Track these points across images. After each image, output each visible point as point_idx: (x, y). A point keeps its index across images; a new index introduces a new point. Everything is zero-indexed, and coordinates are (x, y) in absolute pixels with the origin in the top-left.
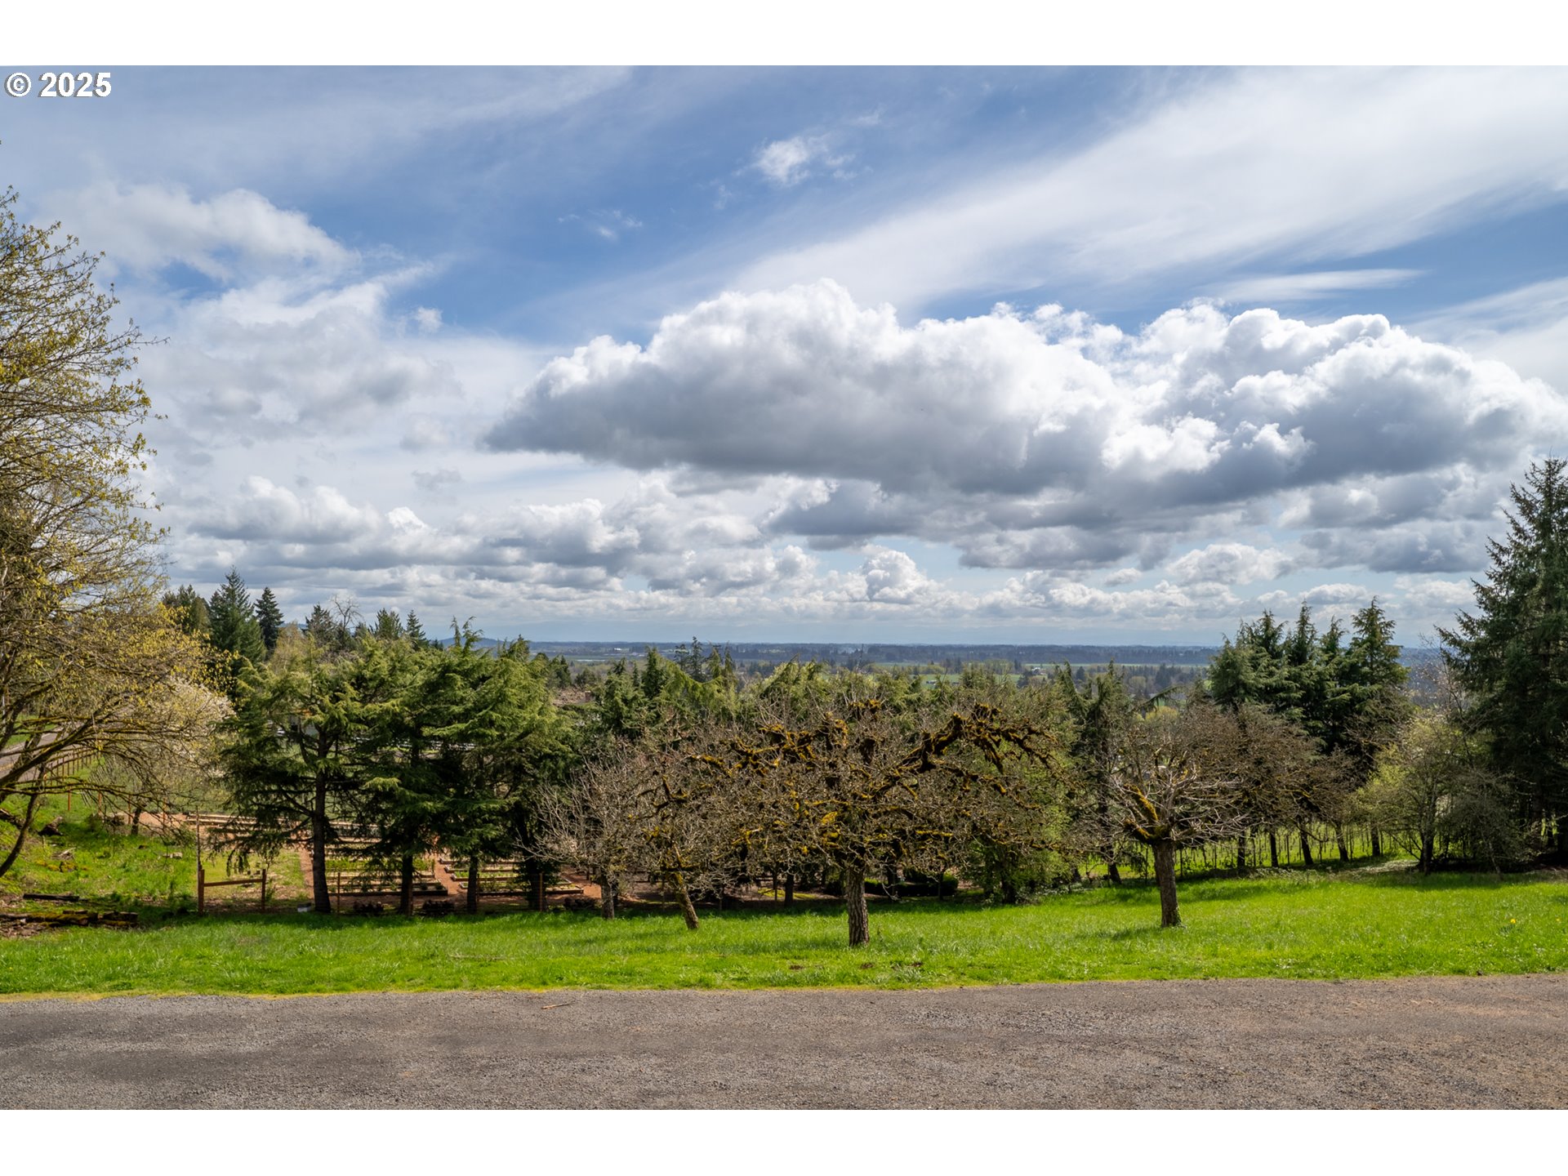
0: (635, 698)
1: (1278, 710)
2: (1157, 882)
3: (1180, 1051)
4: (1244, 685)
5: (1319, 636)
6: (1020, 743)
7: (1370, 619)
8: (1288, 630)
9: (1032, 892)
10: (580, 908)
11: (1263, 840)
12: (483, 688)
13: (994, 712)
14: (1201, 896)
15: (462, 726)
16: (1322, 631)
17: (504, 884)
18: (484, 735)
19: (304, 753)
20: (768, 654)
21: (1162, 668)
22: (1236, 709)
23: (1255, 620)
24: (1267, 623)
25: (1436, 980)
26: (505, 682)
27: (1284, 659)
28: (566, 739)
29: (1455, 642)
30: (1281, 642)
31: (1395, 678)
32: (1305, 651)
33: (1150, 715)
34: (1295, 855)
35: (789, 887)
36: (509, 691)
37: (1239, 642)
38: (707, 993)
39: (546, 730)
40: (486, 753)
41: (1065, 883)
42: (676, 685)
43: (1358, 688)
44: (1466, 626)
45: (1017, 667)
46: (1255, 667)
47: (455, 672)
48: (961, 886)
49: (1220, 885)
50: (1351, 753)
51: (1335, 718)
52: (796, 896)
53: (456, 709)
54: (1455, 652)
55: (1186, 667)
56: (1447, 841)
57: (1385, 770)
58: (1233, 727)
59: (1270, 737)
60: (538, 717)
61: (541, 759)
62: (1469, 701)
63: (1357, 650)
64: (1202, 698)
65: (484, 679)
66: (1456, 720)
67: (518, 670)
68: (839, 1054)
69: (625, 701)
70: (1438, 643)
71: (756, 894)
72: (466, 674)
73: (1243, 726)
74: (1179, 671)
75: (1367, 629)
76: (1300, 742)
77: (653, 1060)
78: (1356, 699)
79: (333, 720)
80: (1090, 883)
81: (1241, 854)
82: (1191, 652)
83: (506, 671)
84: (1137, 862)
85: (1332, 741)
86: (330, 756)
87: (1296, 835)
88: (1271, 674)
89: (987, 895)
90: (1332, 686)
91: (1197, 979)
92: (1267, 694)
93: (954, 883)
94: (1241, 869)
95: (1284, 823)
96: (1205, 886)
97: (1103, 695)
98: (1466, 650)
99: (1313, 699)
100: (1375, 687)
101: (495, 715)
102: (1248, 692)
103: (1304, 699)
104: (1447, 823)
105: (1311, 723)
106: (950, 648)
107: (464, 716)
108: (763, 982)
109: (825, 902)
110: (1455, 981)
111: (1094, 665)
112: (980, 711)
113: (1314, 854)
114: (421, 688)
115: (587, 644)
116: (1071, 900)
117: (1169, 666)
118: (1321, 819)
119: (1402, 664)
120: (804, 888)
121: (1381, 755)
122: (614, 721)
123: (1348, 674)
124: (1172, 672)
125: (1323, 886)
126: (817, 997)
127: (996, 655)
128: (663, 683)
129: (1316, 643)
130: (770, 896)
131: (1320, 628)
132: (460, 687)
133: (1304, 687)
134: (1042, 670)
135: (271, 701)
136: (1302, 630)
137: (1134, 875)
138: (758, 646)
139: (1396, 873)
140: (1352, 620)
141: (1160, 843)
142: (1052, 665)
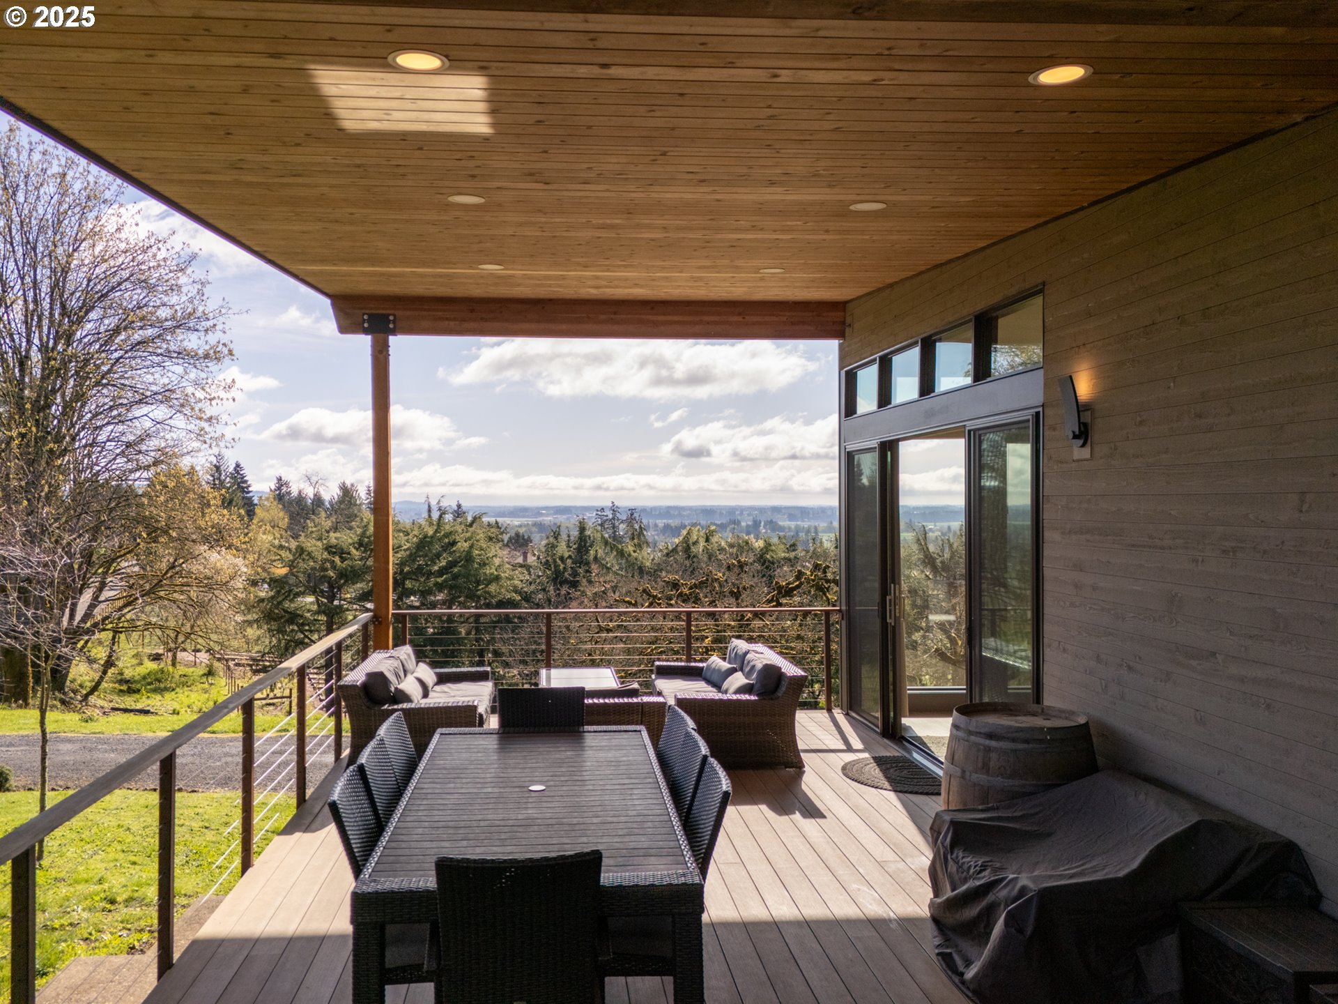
0: (569, 557)
19: (317, 602)
20: (678, 514)
28: (516, 589)
36: (474, 553)
39: (502, 582)
47: (432, 537)
60: (496, 573)
65: (452, 544)
67: (480, 537)
69: (561, 559)
72: (441, 540)
79: (342, 576)
128: (591, 545)
132: (436, 550)
142: (945, 525)
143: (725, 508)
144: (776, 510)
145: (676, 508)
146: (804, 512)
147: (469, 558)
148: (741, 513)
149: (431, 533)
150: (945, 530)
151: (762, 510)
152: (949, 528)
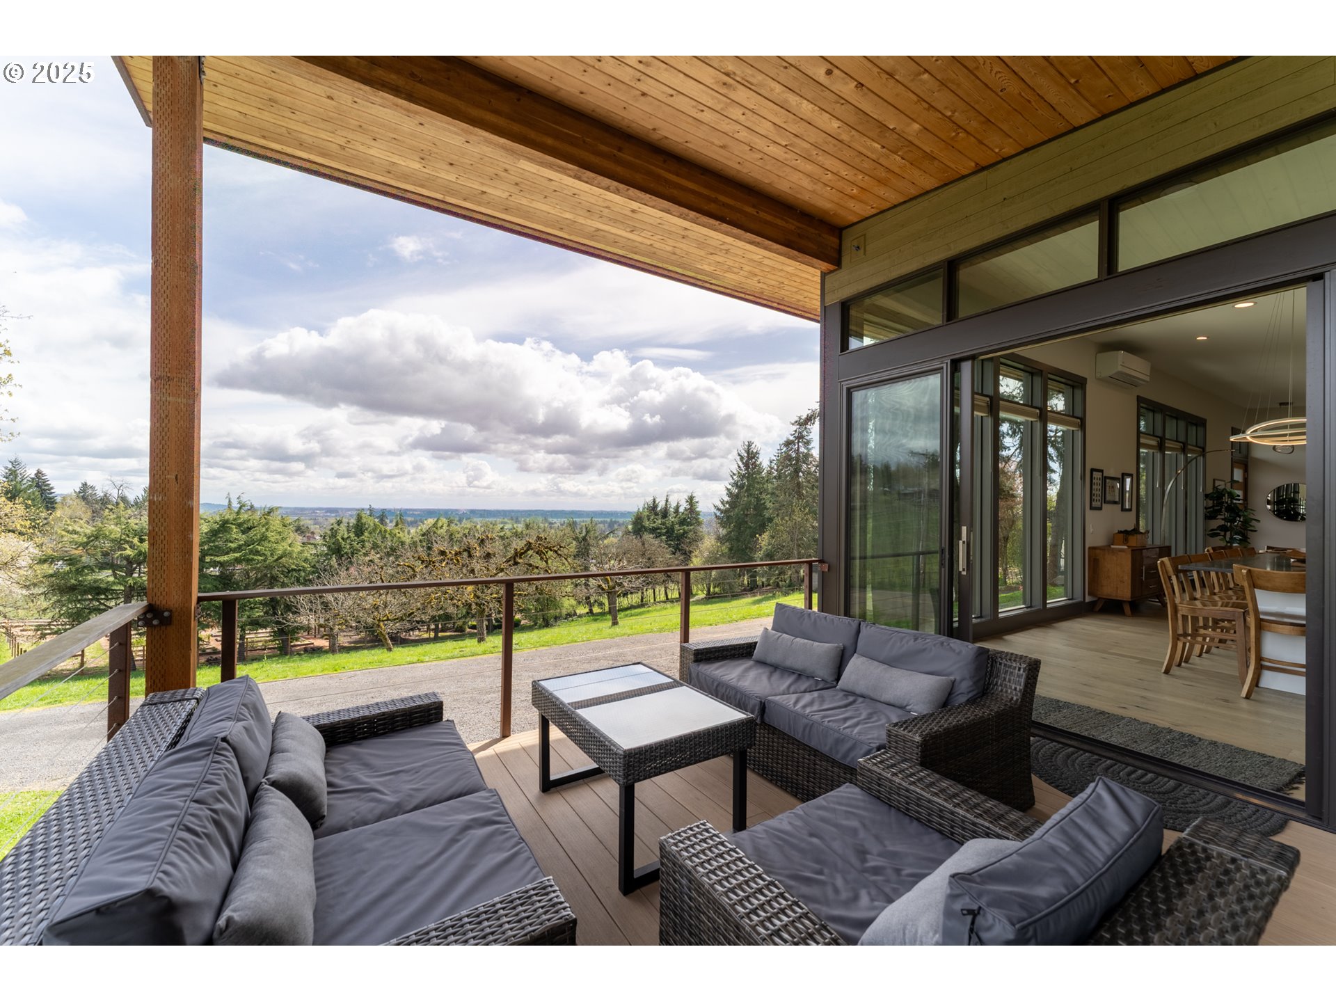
0: (349, 537)
1: (657, 537)
2: (610, 612)
3: (620, 659)
4: (644, 527)
5: (672, 507)
6: (556, 552)
7: (691, 500)
8: (661, 505)
9: (556, 621)
10: (314, 651)
11: (650, 592)
12: (252, 533)
13: (546, 539)
14: (627, 616)
15: (237, 555)
16: (674, 504)
17: (260, 644)
18: (253, 560)
19: (115, 575)
20: (413, 514)
22: (641, 537)
23: (649, 500)
24: (654, 501)
25: (703, 628)
26: (267, 529)
27: (660, 516)
28: (306, 560)
29: (719, 509)
30: (659, 509)
31: (699, 523)
32: (667, 513)
33: (606, 542)
34: (663, 597)
35: (436, 630)
36: (269, 534)
37: (643, 509)
38: (422, 664)
39: (295, 555)
40: (252, 569)
41: (570, 616)
42: (374, 530)
43: (686, 528)
44: (722, 503)
45: (546, 519)
46: (649, 520)
47: (232, 524)
48: (523, 622)
49: (633, 611)
50: (682, 554)
51: (678, 540)
52: (440, 634)
53: (233, 545)
54: (718, 513)
55: (621, 520)
56: (715, 587)
57: (694, 560)
58: (639, 544)
59: (654, 548)
60: (289, 548)
61: (289, 572)
62: (723, 532)
63: (686, 512)
64: (628, 533)
65: (250, 529)
66: (719, 539)
67: (275, 523)
68: (490, 677)
69: (343, 539)
70: (713, 510)
71: (418, 636)
72: (239, 525)
73: (643, 544)
75: (689, 504)
76: (664, 550)
77: (406, 690)
78: (685, 532)
79: (140, 553)
80: (580, 616)
81: (642, 598)
83: (267, 524)
84: (601, 604)
85: (677, 549)
86: (136, 575)
87: (663, 589)
88: (655, 522)
89: (536, 624)
90: (677, 527)
91: (626, 637)
92: (653, 530)
93: (519, 621)
94: (642, 605)
95: (657, 584)
96: (628, 612)
97: (588, 532)
98: (722, 513)
99: (670, 532)
100: (692, 527)
101: (259, 548)
102: (646, 530)
103: (667, 532)
104: (715, 579)
105: (669, 542)
106: (513, 511)
107: (239, 548)
108: (448, 658)
109: (456, 636)
110: (709, 628)
111: (582, 520)
112: (539, 538)
113: (669, 597)
114: (206, 533)
115: (296, 508)
116: (573, 623)
118: (673, 582)
119: (701, 518)
120: (443, 631)
121: (693, 554)
122: (337, 550)
123: (683, 522)
124: (615, 522)
125: (672, 607)
126: (475, 660)
127: (536, 515)
128: (367, 529)
129: (671, 510)
130: (426, 636)
132: (235, 533)
133: (667, 527)
134: (557, 522)
135: (87, 543)
136: (666, 504)
137: (599, 611)
138: (407, 510)
139: (697, 601)
140: (684, 500)
141: (611, 594)
149: (230, 520)
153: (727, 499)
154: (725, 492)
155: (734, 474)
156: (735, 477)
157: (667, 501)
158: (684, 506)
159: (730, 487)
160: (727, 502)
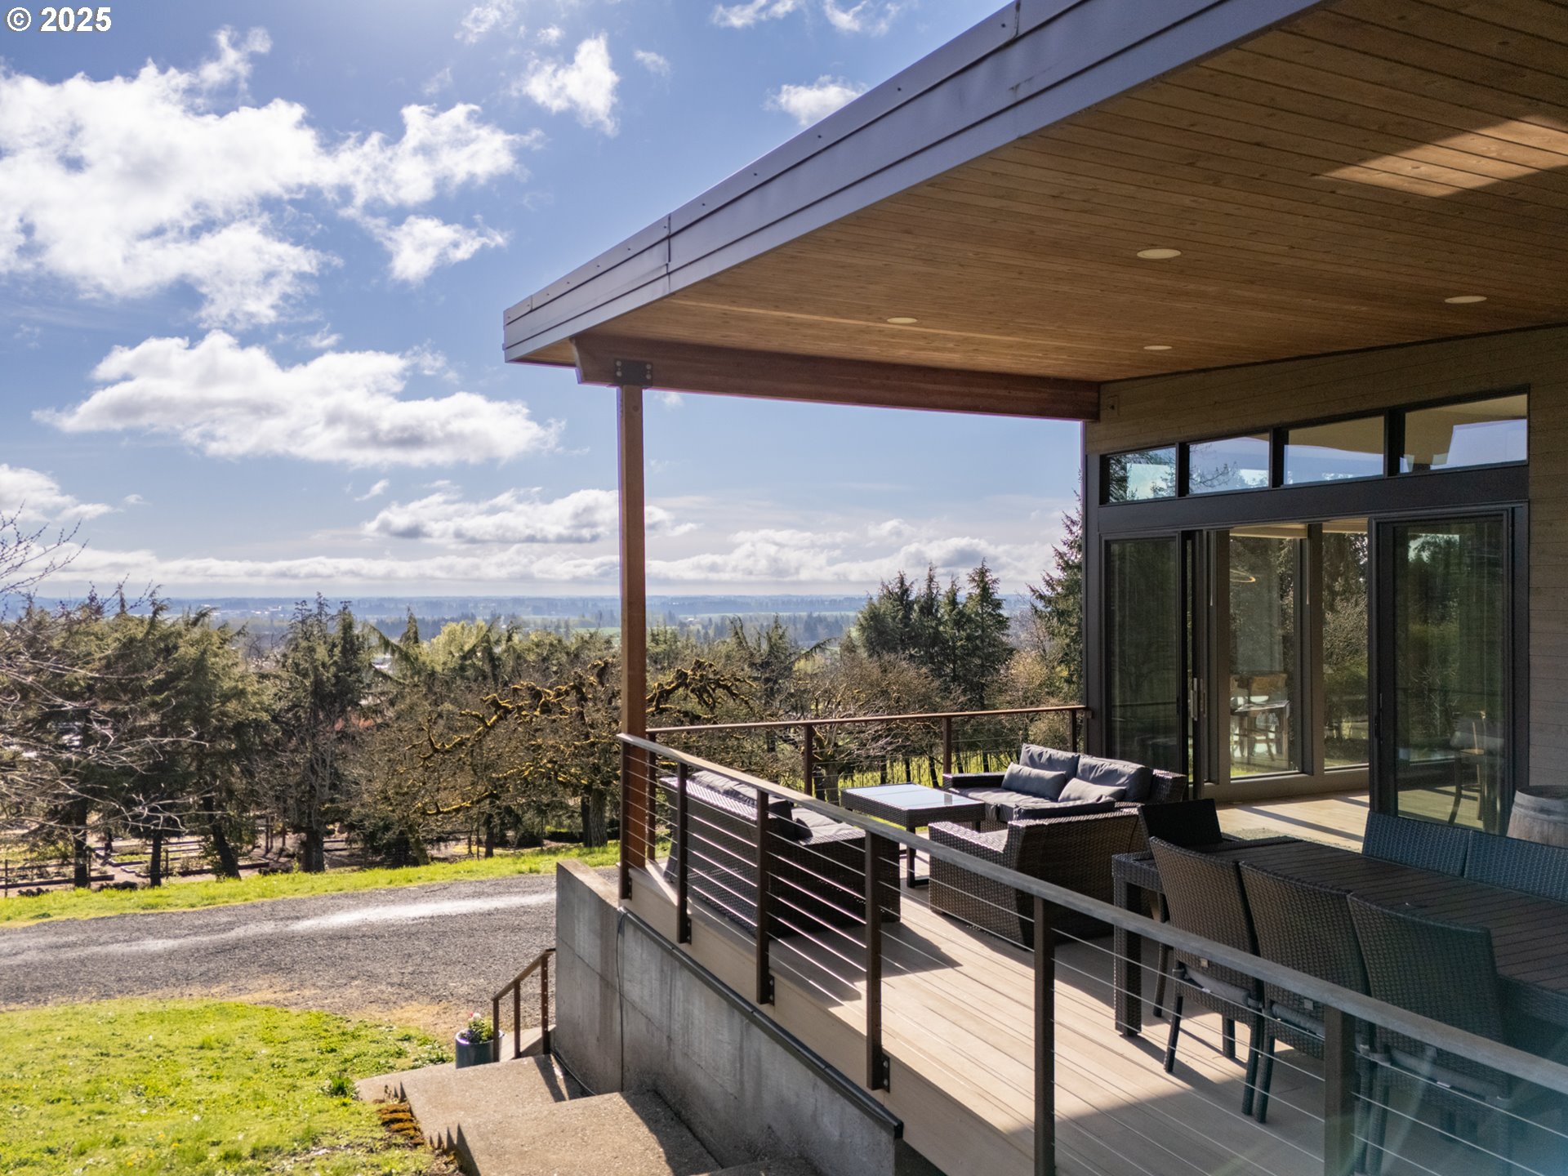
5: (942, 592)
6: (728, 689)
7: (982, 577)
8: (917, 591)
13: (710, 666)
15: (157, 698)
16: (945, 588)
21: (810, 616)
23: (892, 578)
24: (902, 582)
26: (202, 651)
27: (917, 613)
29: (1041, 597)
30: (913, 597)
31: (1002, 623)
32: (931, 605)
33: (806, 665)
36: (206, 659)
37: (881, 598)
44: (1048, 584)
46: (894, 619)
53: (150, 681)
54: (1041, 604)
55: (830, 614)
63: (972, 602)
64: (852, 648)
65: (171, 648)
70: (1030, 598)
72: (153, 644)
74: (825, 619)
75: (978, 586)
82: (835, 601)
97: (772, 647)
98: (1048, 604)
100: (988, 633)
112: (699, 665)
117: (815, 614)
119: (1007, 613)
123: (967, 622)
124: (820, 620)
129: (940, 598)
131: (943, 586)
136: (929, 587)
140: (967, 578)
142: (706, 616)
143: (454, 599)
144: (518, 601)
145: (390, 600)
146: (551, 604)
147: (200, 665)
148: (476, 606)
149: (140, 636)
150: (706, 623)
151: (500, 602)
152: (710, 620)
153: (1058, 574)
154: (1055, 561)
155: (1073, 523)
156: (1075, 529)
157: (931, 579)
158: (967, 590)
159: (1064, 549)
160: (1059, 582)
